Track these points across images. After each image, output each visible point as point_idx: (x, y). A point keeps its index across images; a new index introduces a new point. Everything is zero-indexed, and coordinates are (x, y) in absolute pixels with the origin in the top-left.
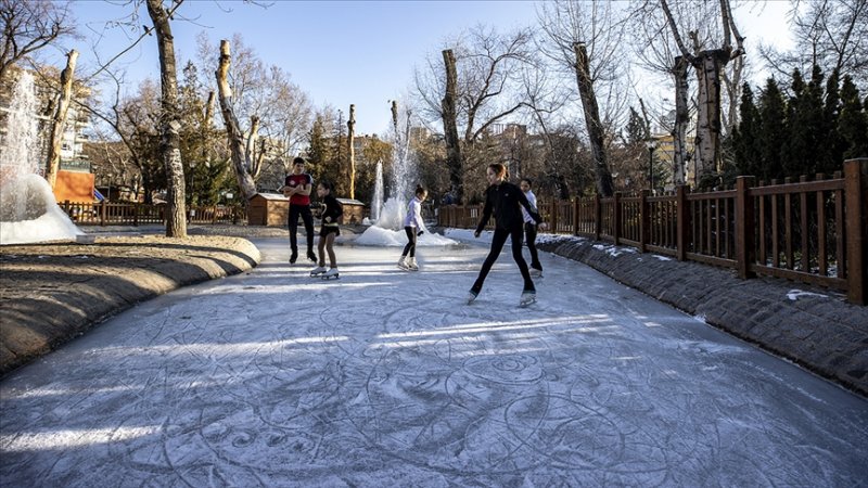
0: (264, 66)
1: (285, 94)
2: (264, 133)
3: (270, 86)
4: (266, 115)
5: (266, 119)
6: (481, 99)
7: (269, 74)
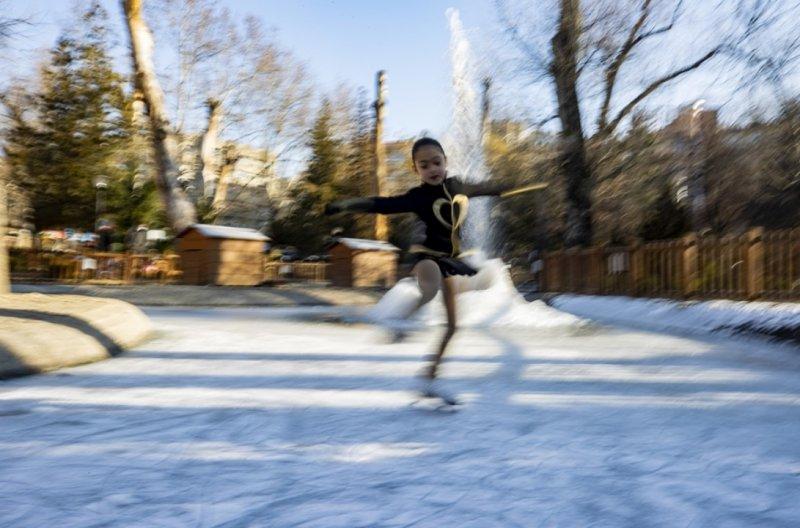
0: (232, 16)
1: (268, 64)
2: (233, 134)
3: (243, 51)
4: (235, 103)
5: (236, 110)
6: (629, 46)
7: (242, 30)
